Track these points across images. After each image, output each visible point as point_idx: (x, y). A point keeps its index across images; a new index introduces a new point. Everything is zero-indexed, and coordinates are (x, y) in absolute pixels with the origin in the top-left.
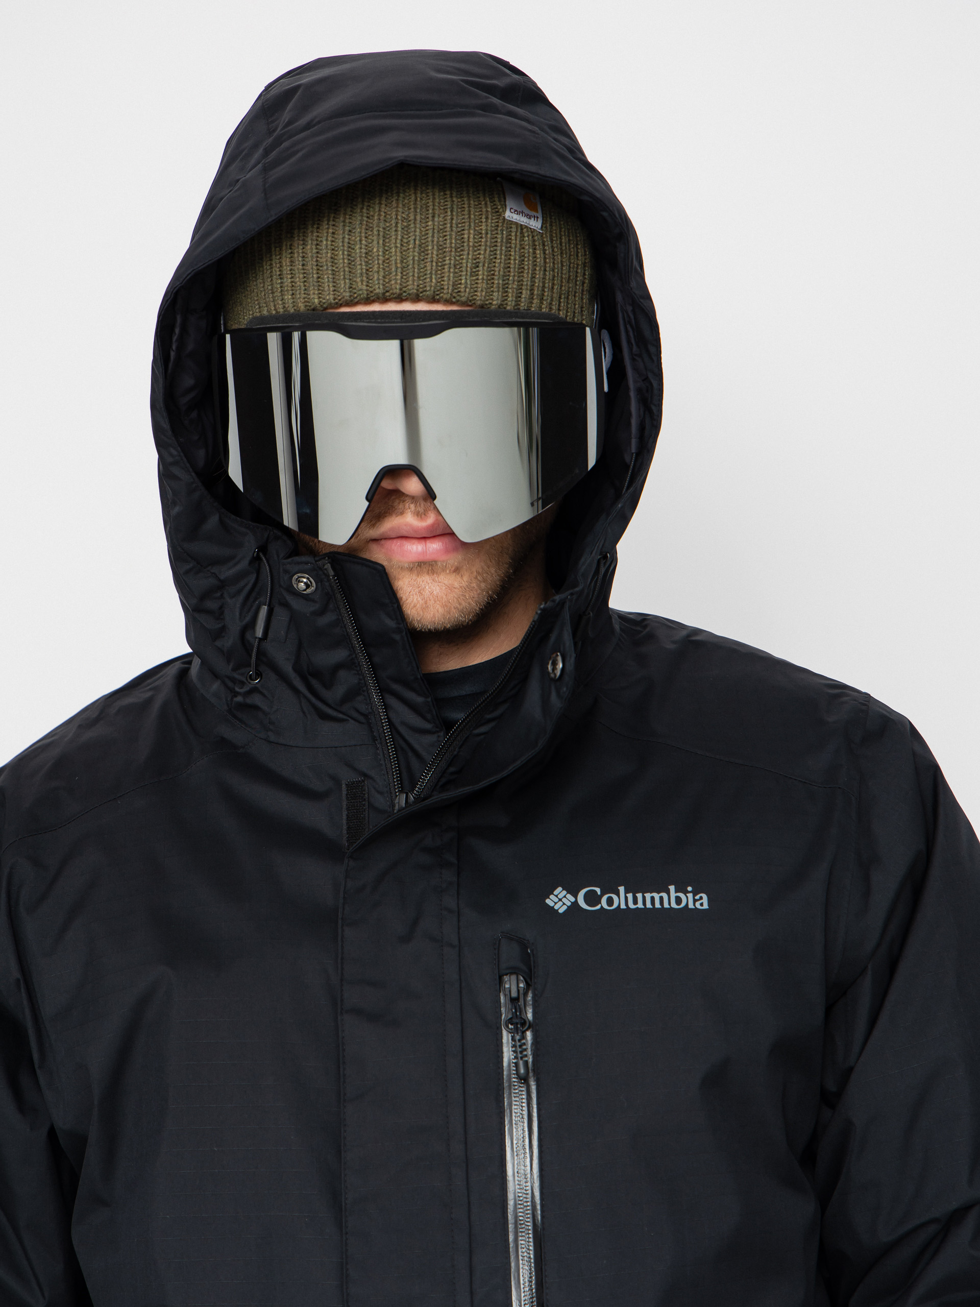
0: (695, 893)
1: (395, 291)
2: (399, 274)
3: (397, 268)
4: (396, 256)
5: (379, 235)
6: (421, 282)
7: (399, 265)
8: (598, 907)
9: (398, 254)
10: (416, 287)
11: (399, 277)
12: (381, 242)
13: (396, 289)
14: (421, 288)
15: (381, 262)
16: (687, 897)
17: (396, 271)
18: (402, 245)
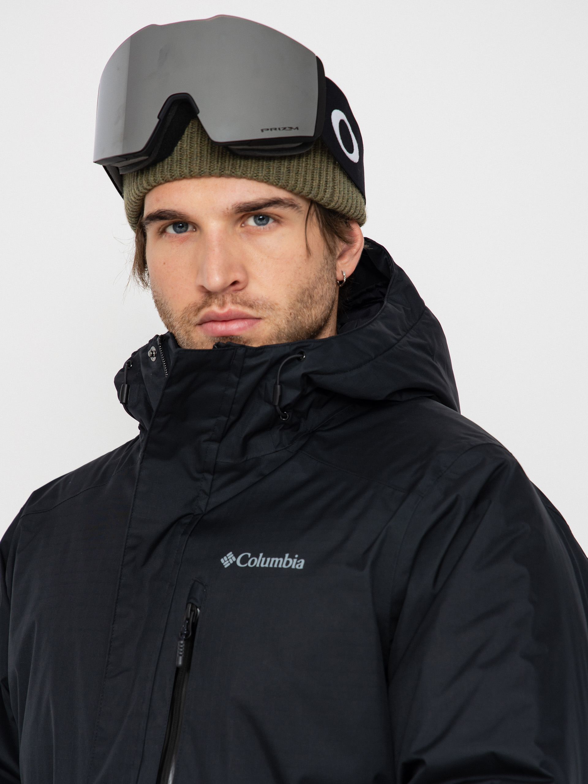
0: (298, 559)
1: (195, 170)
2: (199, 160)
3: (197, 156)
4: (197, 149)
5: (187, 137)
6: (212, 164)
7: (199, 155)
8: (245, 565)
9: (199, 148)
10: (208, 168)
11: (198, 162)
12: (189, 141)
13: (196, 169)
14: (212, 168)
15: (188, 153)
16: (293, 561)
17: (197, 158)
18: (201, 142)
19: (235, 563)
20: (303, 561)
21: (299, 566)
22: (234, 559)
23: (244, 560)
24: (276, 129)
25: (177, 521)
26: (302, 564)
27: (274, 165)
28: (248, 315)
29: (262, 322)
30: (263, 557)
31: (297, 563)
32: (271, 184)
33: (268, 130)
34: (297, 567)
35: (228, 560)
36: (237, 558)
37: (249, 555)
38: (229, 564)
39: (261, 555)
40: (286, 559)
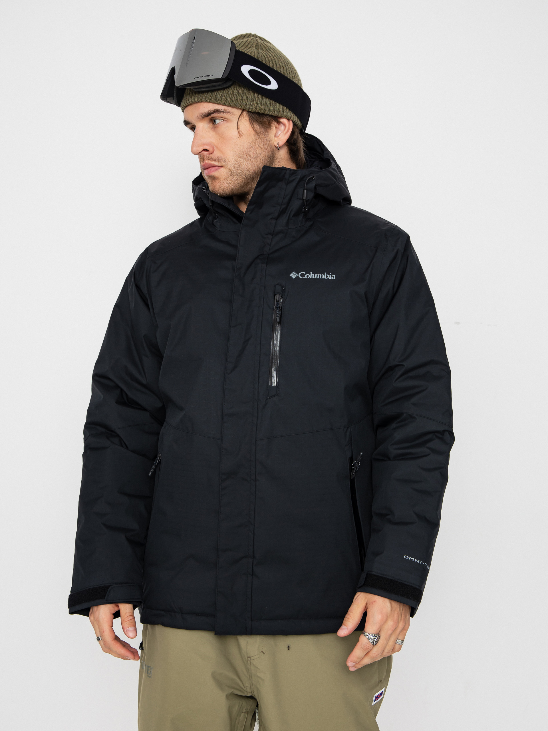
0: (332, 275)
8: (304, 278)
16: (329, 276)
19: (298, 276)
20: (334, 276)
21: (333, 278)
22: (297, 275)
23: (303, 275)
24: (201, 77)
25: (257, 257)
26: (334, 277)
27: (209, 94)
28: (214, 165)
29: (222, 168)
30: (312, 274)
31: (331, 277)
32: (214, 103)
33: (197, 78)
34: (332, 278)
35: (294, 275)
36: (298, 274)
37: (305, 273)
38: (295, 277)
39: (311, 273)
40: (325, 275)
